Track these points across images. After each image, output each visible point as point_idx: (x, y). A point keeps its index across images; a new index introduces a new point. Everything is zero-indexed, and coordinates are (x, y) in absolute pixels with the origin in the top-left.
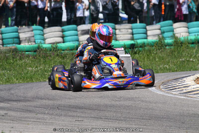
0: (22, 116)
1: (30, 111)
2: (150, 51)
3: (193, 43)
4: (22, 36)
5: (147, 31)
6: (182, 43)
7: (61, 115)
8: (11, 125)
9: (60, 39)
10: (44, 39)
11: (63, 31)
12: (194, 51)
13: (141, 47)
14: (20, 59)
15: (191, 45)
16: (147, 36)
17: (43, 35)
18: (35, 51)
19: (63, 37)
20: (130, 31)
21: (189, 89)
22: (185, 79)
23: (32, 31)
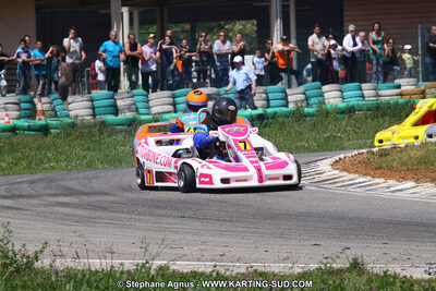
0: (92, 215)
1: (104, 209)
2: (284, 123)
3: (342, 113)
4: (120, 103)
5: (287, 96)
6: (327, 113)
7: (145, 214)
8: (75, 228)
9: (171, 108)
10: (149, 108)
11: (174, 97)
12: (344, 123)
13: (273, 118)
14: (110, 136)
15: (339, 116)
16: (288, 102)
17: (148, 102)
18: (129, 125)
19: (174, 104)
20: (264, 95)
21: (323, 177)
22: (319, 163)
23: (133, 96)
